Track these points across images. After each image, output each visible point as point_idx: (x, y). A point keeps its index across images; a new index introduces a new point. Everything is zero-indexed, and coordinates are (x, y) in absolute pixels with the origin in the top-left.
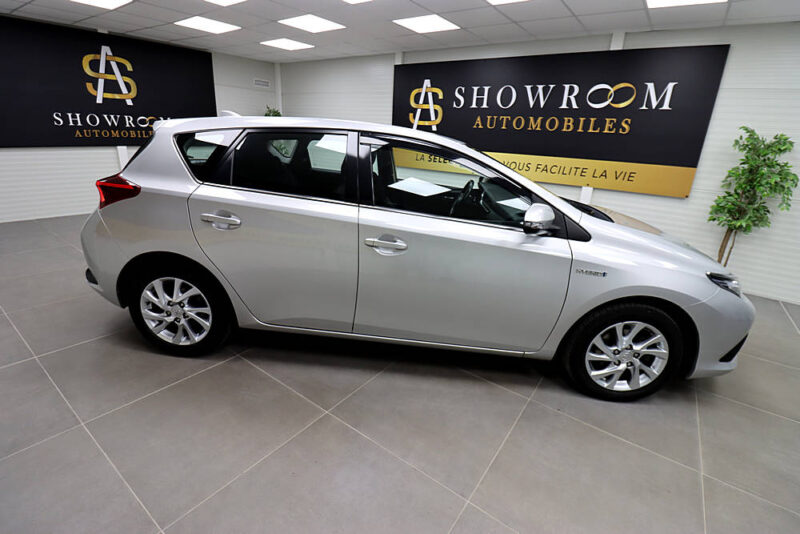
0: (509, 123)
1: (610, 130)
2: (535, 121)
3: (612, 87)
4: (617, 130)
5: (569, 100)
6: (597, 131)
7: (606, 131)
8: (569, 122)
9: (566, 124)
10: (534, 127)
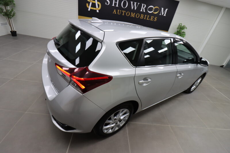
0: (125, 13)
1: (152, 20)
2: (133, 14)
3: (154, 7)
4: (154, 20)
5: (143, 9)
6: (149, 20)
7: (151, 20)
8: (142, 16)
9: (141, 16)
10: (132, 16)
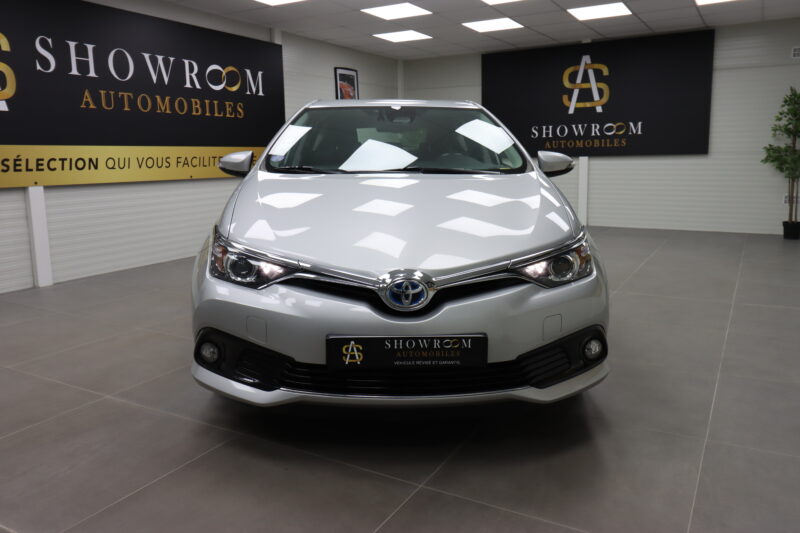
0: (132, 103)
3: (223, 69)
5: (191, 78)
8: (196, 103)
10: (163, 109)
